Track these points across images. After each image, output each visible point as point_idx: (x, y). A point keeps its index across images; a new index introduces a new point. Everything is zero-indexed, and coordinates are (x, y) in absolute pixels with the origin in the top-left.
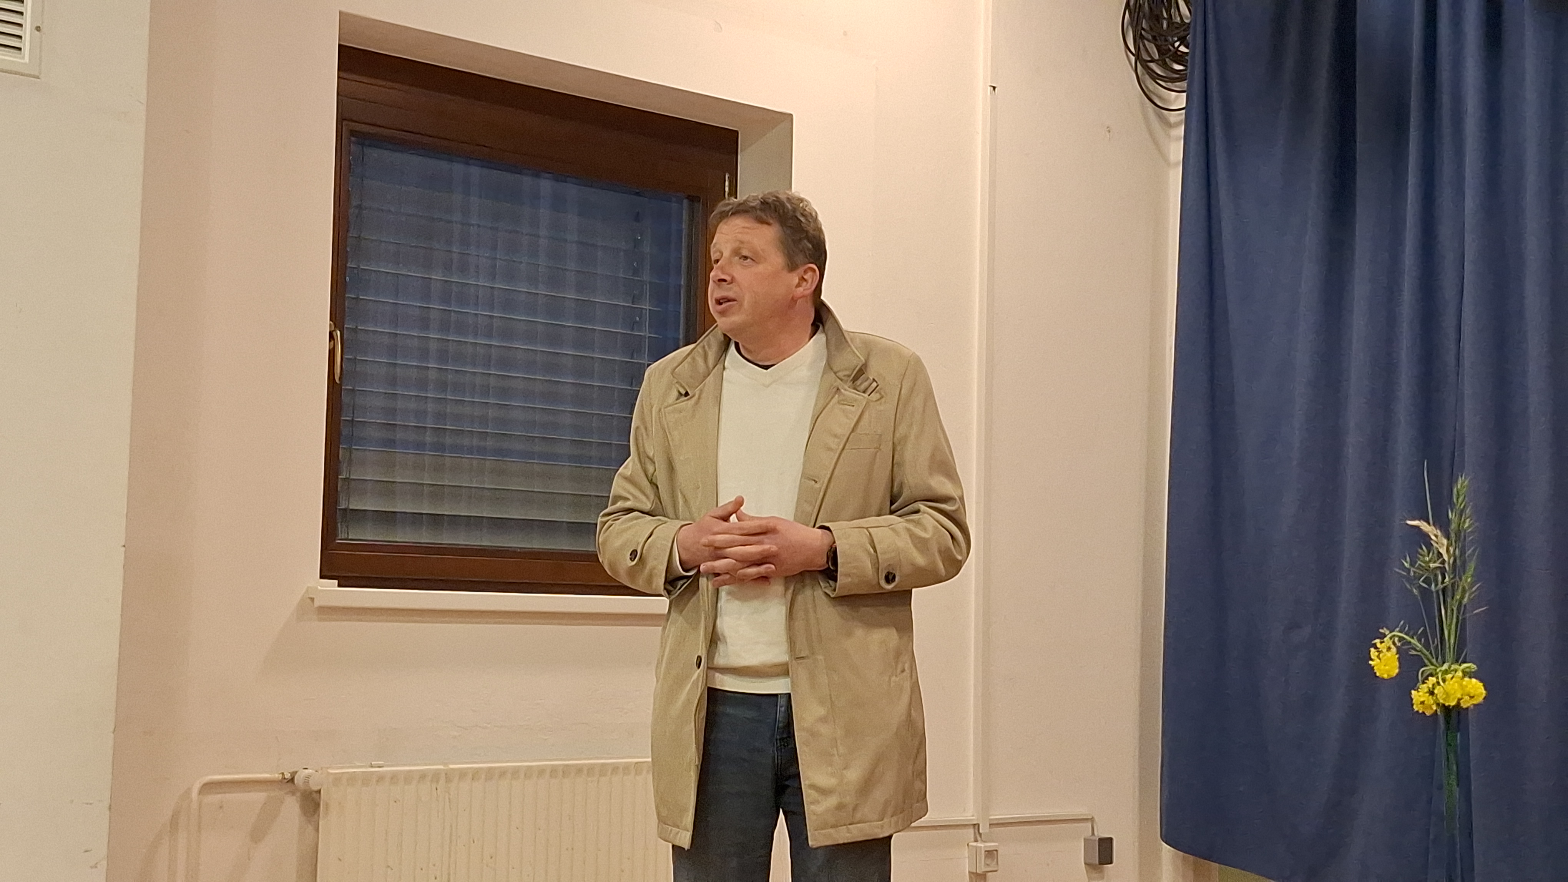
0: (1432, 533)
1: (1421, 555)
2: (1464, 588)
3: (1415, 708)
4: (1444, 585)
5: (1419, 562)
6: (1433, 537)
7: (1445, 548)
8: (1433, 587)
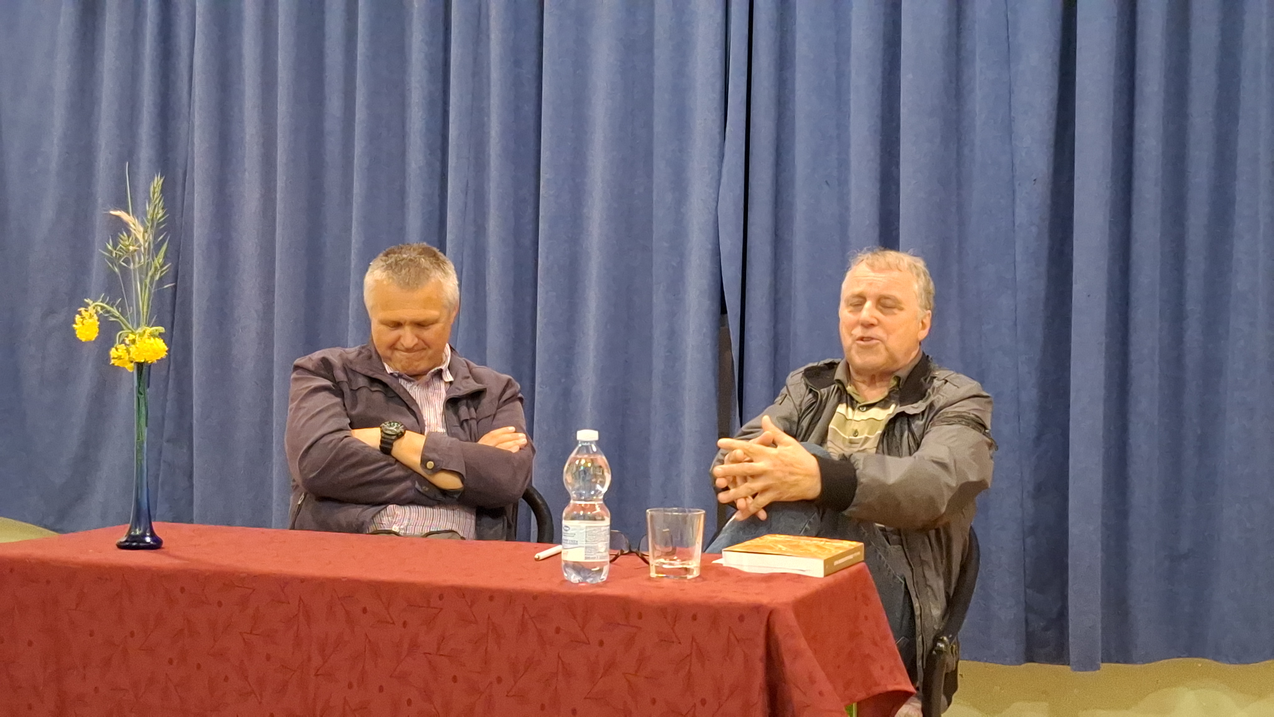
0: (131, 221)
1: (122, 240)
2: (156, 268)
3: (113, 363)
4: (140, 265)
5: (120, 245)
6: (132, 225)
7: (141, 234)
8: (131, 266)
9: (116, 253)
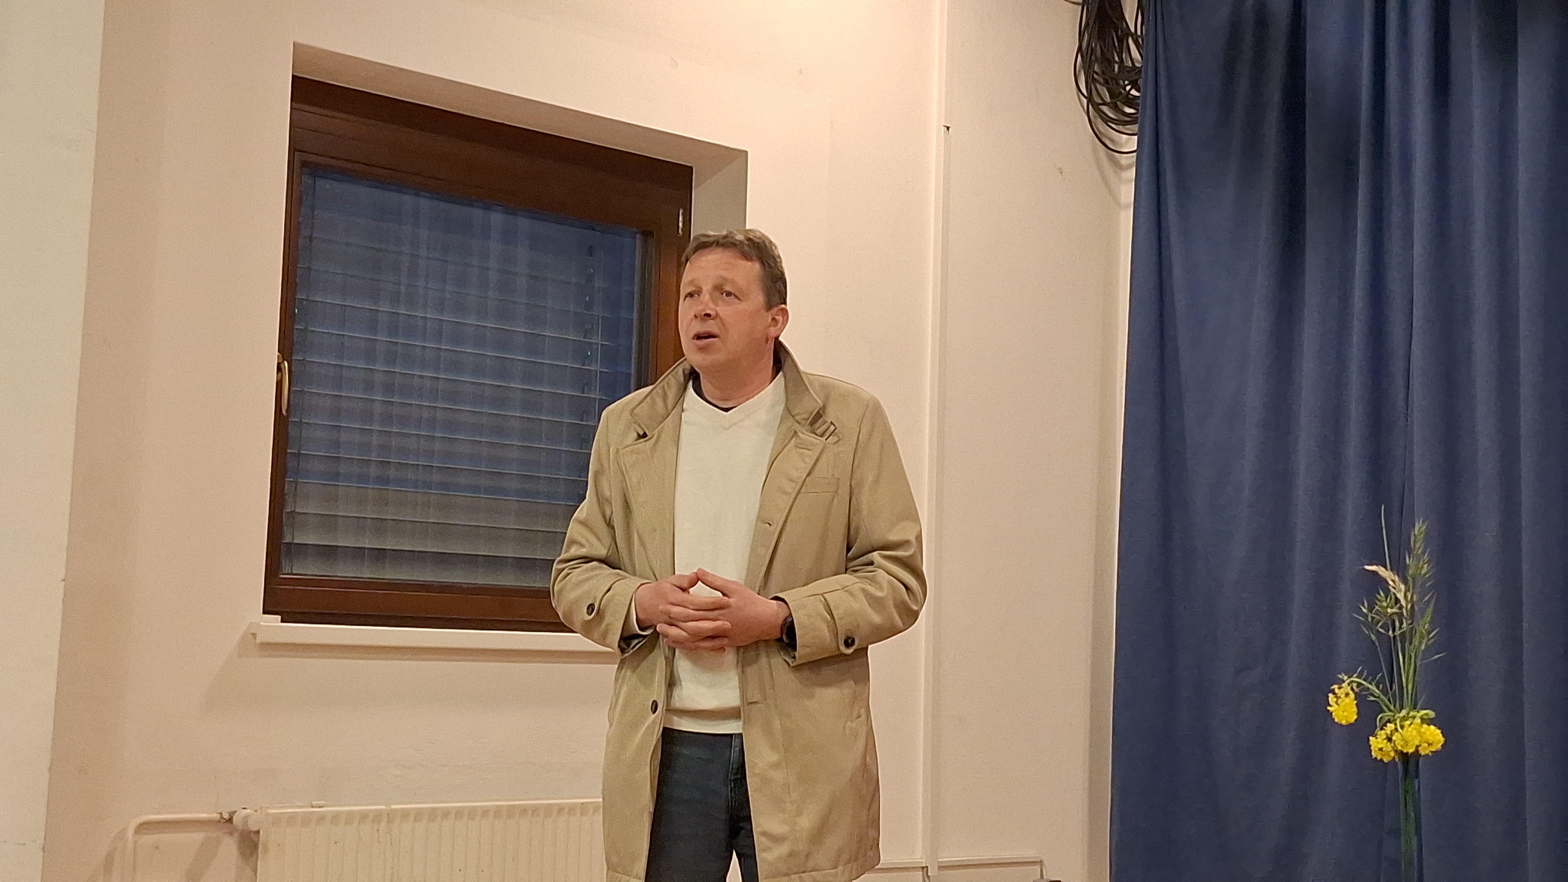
0: (1389, 577)
1: (1378, 600)
2: (1421, 634)
3: (1373, 755)
4: (1402, 631)
5: (1377, 607)
6: (1391, 583)
7: (1403, 594)
8: (1391, 632)
9: (1373, 618)
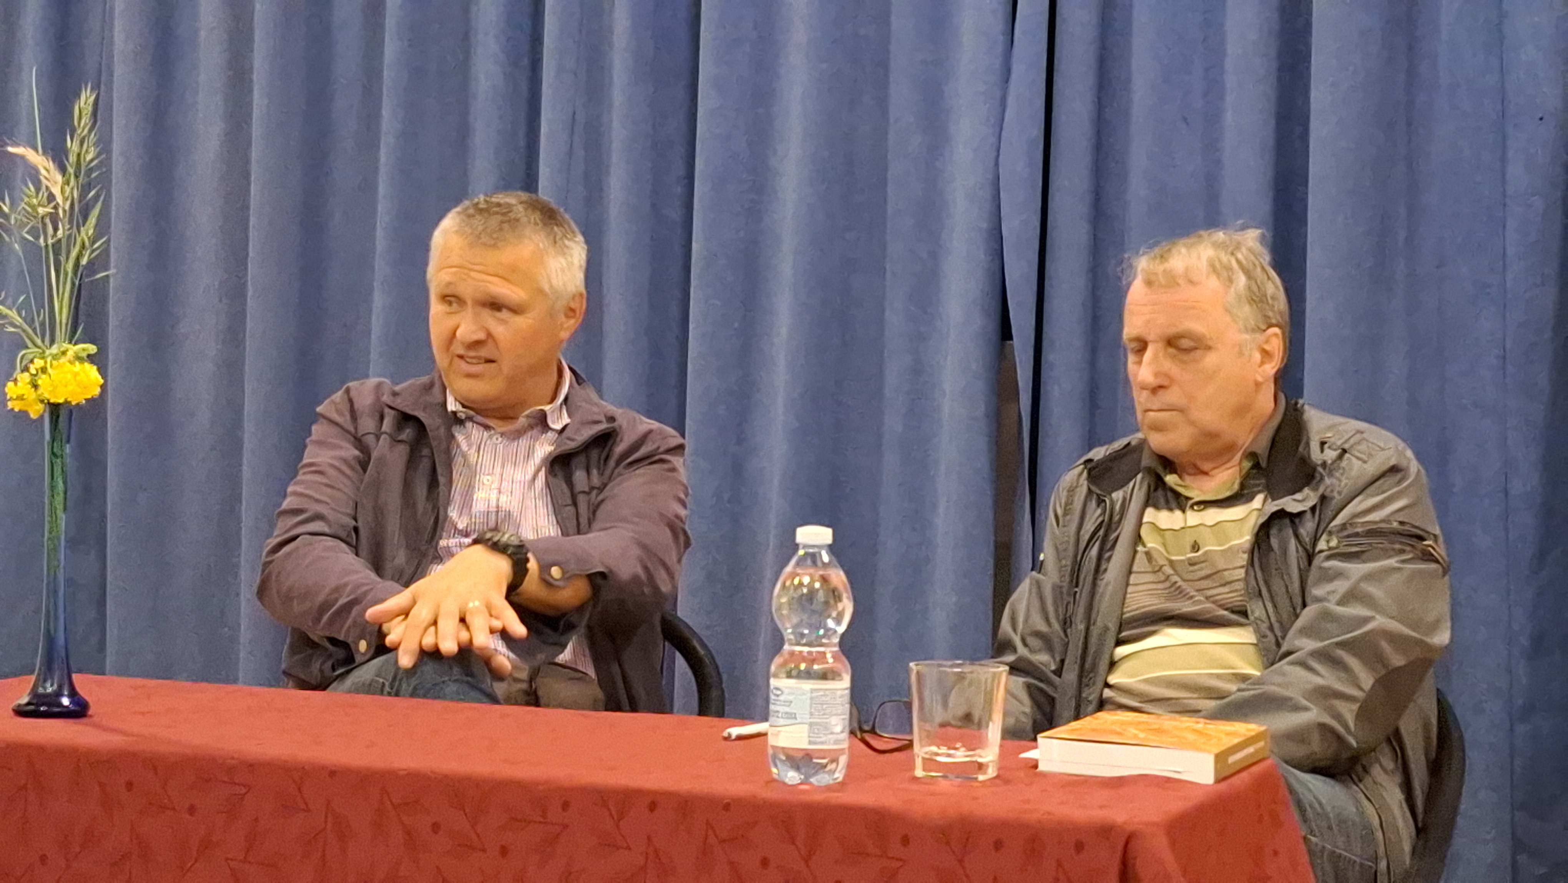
0: (41, 166)
1: (28, 197)
2: (83, 244)
3: (10, 405)
4: (56, 238)
6: (43, 172)
7: (59, 187)
8: (42, 240)
9: (16, 219)
